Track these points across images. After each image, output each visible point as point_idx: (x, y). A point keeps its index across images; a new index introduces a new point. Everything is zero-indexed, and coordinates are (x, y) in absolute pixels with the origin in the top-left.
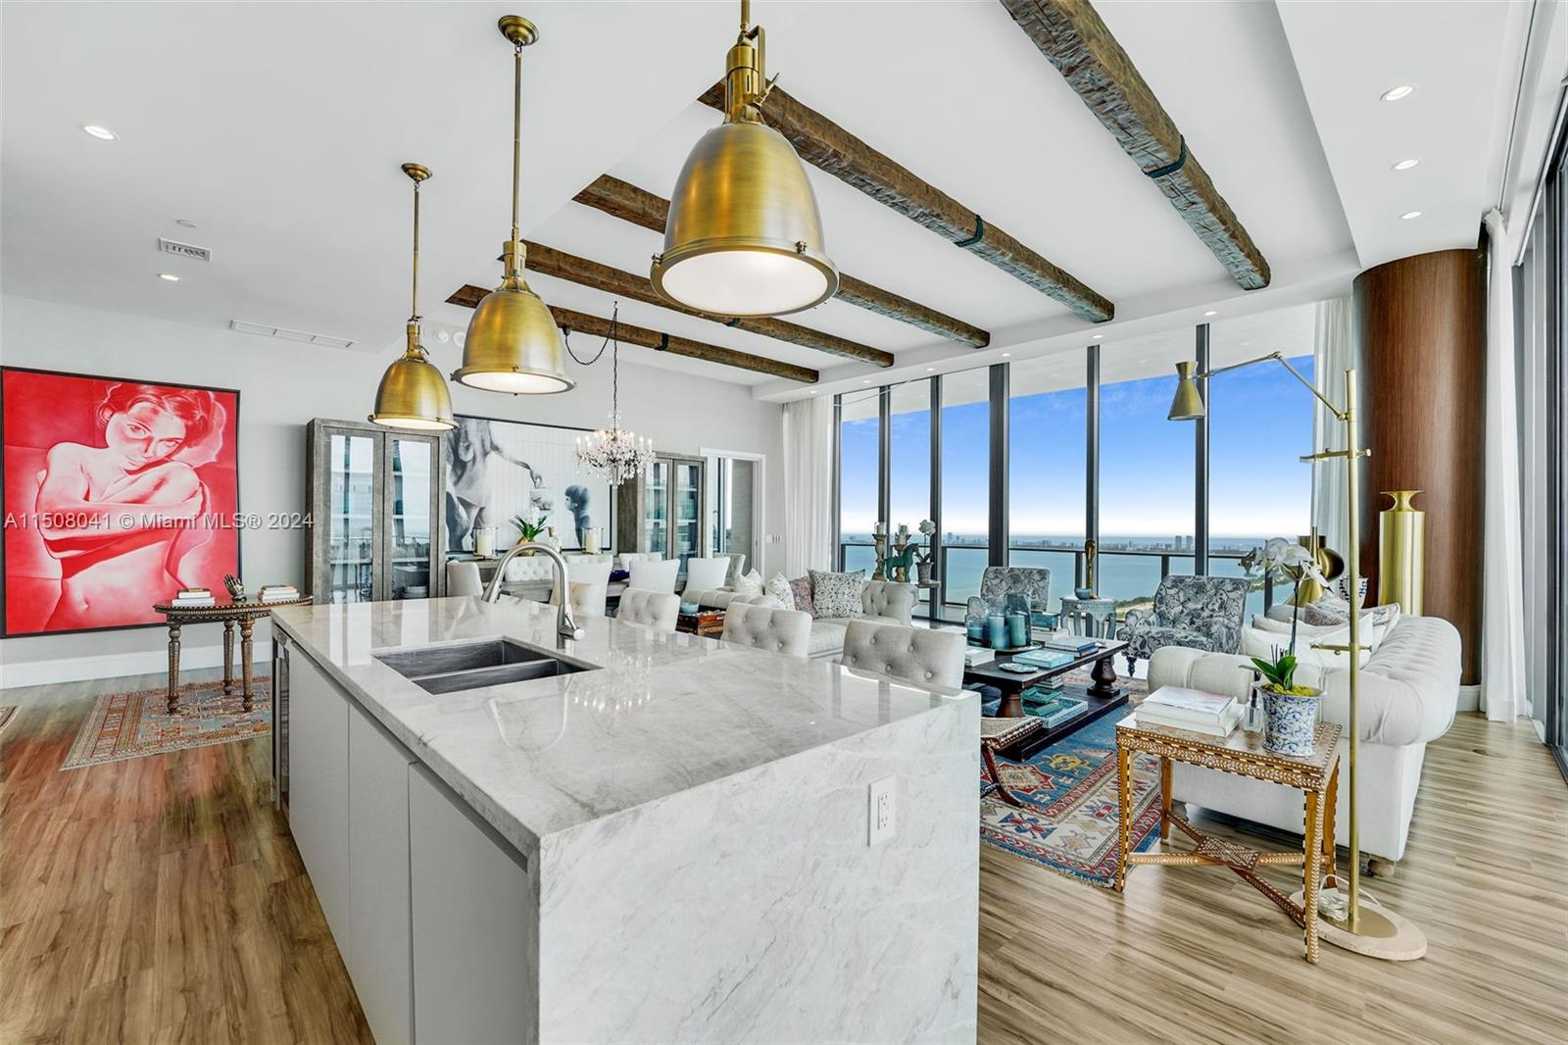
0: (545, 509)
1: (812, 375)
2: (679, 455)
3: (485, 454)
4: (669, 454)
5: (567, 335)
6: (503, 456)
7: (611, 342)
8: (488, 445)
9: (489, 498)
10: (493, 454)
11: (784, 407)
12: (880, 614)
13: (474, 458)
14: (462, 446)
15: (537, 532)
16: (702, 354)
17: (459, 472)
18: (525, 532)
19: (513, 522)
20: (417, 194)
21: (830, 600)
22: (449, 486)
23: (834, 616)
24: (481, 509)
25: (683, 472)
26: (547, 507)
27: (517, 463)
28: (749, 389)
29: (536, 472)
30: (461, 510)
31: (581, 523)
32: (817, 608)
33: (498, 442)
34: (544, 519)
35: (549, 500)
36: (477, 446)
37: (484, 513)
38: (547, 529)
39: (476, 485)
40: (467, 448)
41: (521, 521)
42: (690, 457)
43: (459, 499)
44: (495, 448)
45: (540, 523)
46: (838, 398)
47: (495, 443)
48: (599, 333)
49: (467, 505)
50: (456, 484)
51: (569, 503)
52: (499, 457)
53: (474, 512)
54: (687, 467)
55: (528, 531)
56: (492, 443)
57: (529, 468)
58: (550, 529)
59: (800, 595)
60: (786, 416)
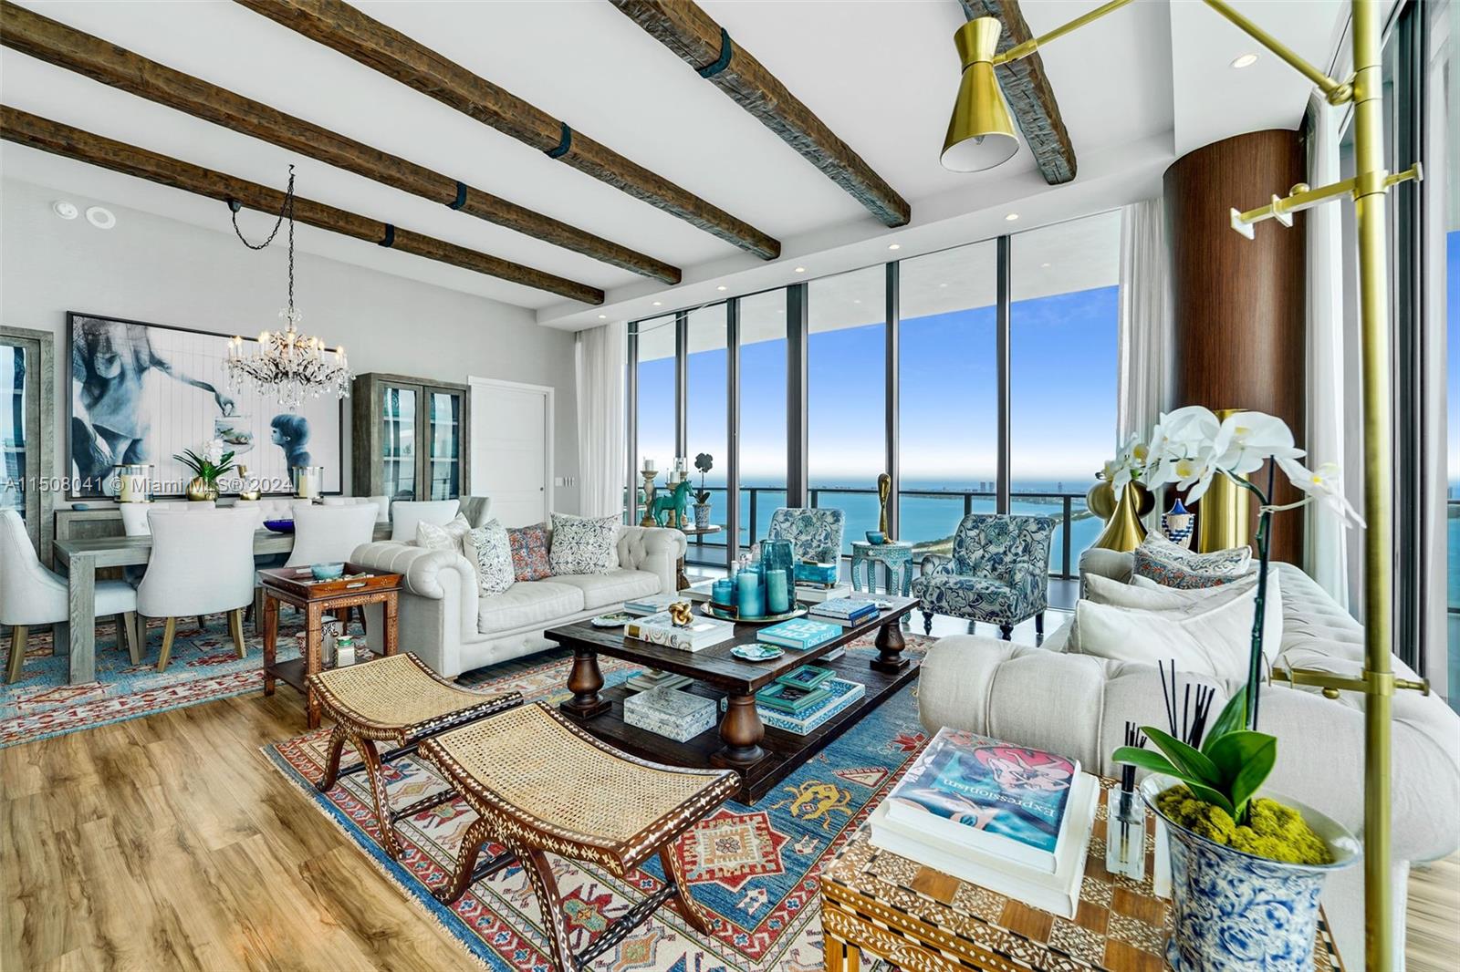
0: (240, 443)
1: (596, 296)
2: (431, 381)
3: (141, 369)
4: (417, 380)
5: (235, 211)
6: (170, 374)
8: (145, 357)
9: (147, 428)
10: (153, 373)
11: (576, 335)
12: (638, 569)
13: (122, 375)
14: (100, 359)
15: (219, 472)
16: (445, 256)
17: (96, 392)
18: (201, 473)
19: (180, 459)
22: (79, 411)
24: (135, 442)
25: (443, 404)
26: (243, 440)
27: (194, 383)
28: (533, 313)
29: (226, 394)
30: (101, 443)
31: (296, 461)
32: (554, 562)
33: (160, 354)
34: (232, 454)
35: (246, 432)
36: (127, 358)
37: (140, 447)
38: (236, 468)
39: (125, 411)
40: (110, 361)
41: (196, 458)
42: (446, 384)
43: (95, 427)
44: (159, 363)
45: (223, 462)
46: (633, 326)
47: (156, 355)
48: (270, 210)
49: (111, 437)
50: (90, 407)
51: (277, 436)
52: (164, 374)
53: (123, 447)
54: (449, 396)
55: (206, 471)
56: (152, 356)
57: (212, 390)
58: (240, 468)
59: (527, 548)
60: (579, 346)
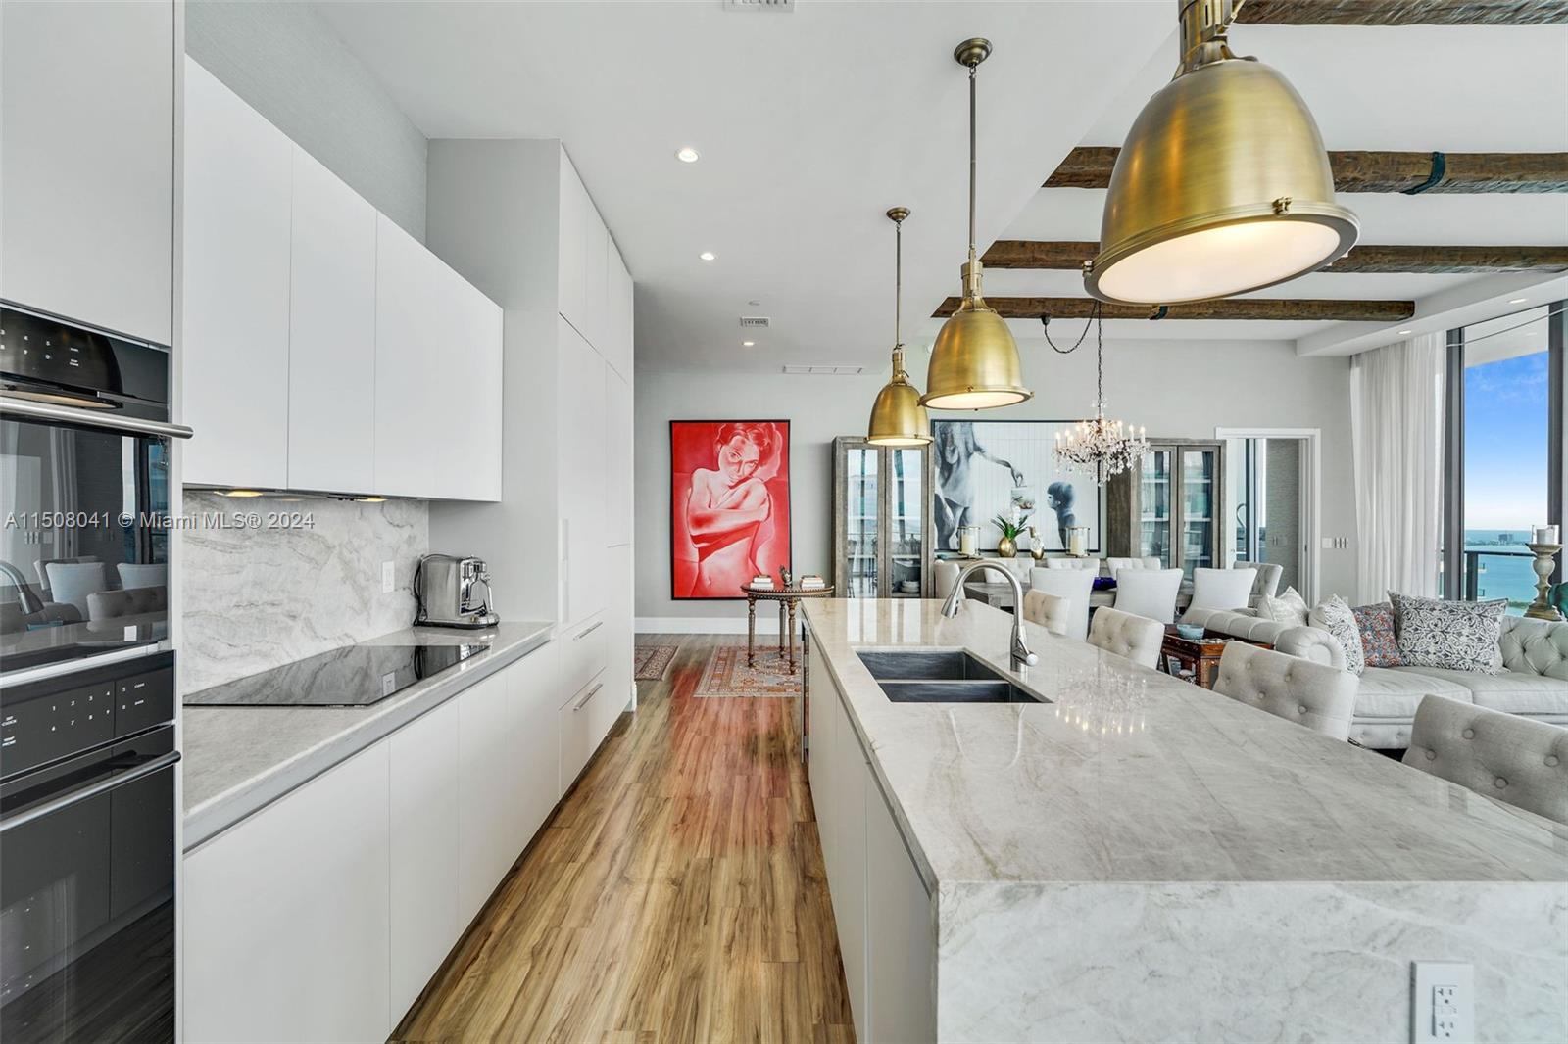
0: (1027, 508)
1: (1404, 309)
2: (1185, 440)
3: (969, 455)
4: (1172, 440)
5: (1045, 324)
6: (984, 456)
7: (1095, 321)
8: (971, 446)
9: (972, 499)
10: (976, 455)
11: (1351, 359)
13: (959, 461)
14: (948, 449)
15: (1018, 532)
16: (1215, 312)
17: (946, 474)
18: (1006, 532)
19: (994, 522)
20: (898, 234)
21: (1432, 640)
22: (938, 490)
23: (1439, 665)
24: (966, 509)
25: (1193, 461)
26: (1028, 506)
27: (998, 462)
28: (1293, 344)
29: (1018, 469)
30: (948, 510)
31: (1065, 523)
32: (1406, 651)
33: (980, 443)
34: (1026, 518)
35: (1030, 499)
36: (961, 449)
37: (968, 514)
38: (1028, 529)
39: (960, 487)
40: (953, 451)
41: (1003, 521)
42: (1200, 441)
43: (946, 499)
44: (978, 449)
45: (1021, 523)
46: (1456, 336)
47: (978, 444)
48: (1082, 315)
49: (953, 506)
50: (943, 485)
51: (1051, 500)
52: (982, 457)
53: (959, 513)
54: (1201, 453)
55: (1009, 531)
56: (975, 444)
57: (1009, 466)
58: (1031, 529)
59: (1372, 629)
60: (1356, 374)
